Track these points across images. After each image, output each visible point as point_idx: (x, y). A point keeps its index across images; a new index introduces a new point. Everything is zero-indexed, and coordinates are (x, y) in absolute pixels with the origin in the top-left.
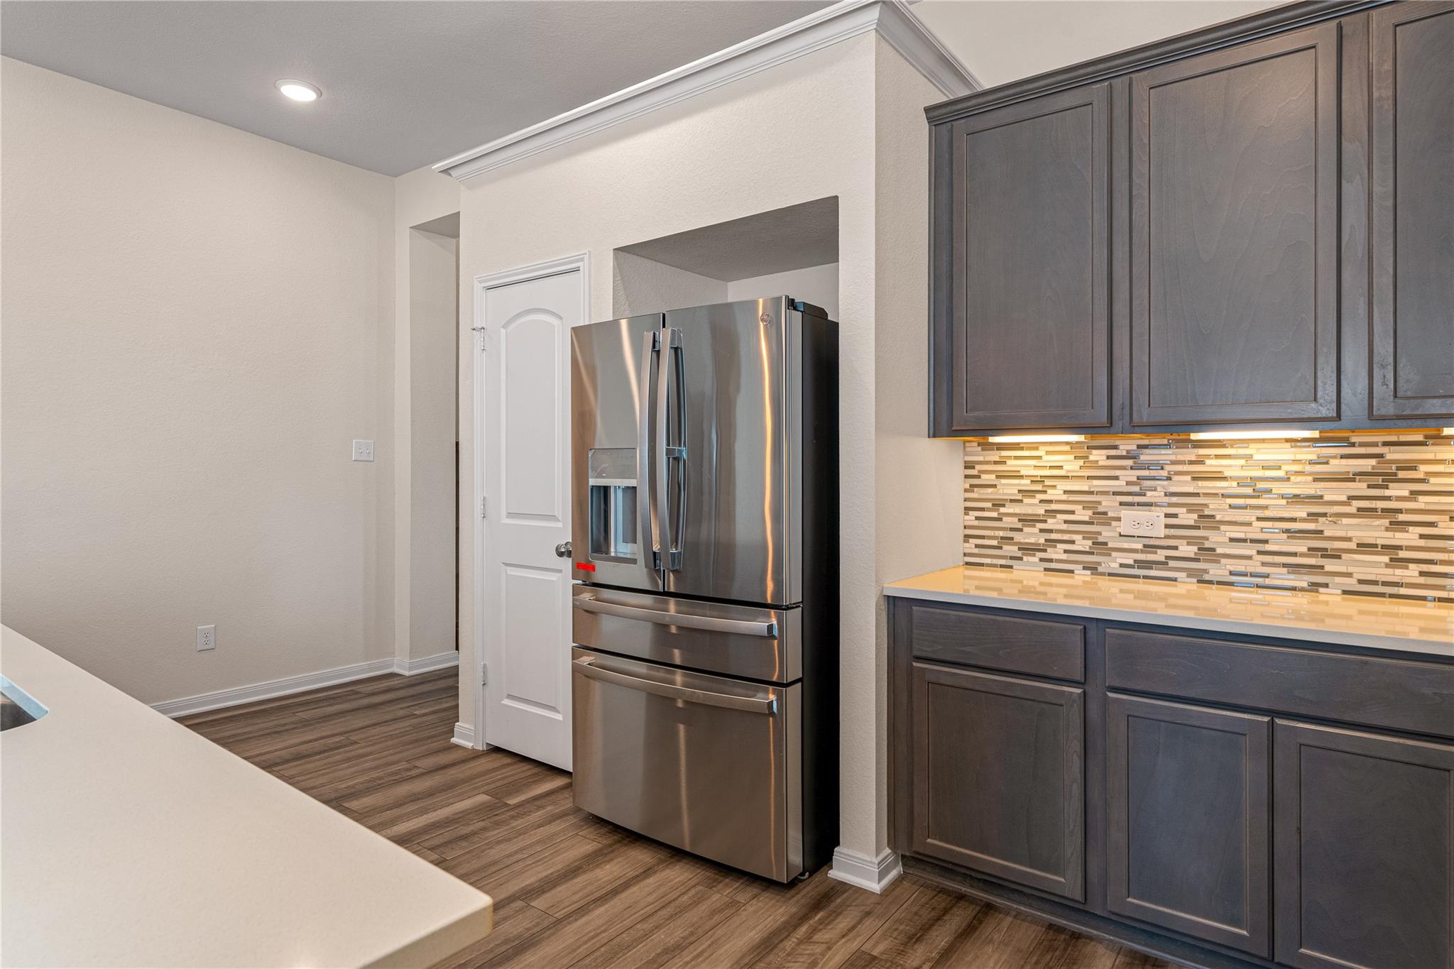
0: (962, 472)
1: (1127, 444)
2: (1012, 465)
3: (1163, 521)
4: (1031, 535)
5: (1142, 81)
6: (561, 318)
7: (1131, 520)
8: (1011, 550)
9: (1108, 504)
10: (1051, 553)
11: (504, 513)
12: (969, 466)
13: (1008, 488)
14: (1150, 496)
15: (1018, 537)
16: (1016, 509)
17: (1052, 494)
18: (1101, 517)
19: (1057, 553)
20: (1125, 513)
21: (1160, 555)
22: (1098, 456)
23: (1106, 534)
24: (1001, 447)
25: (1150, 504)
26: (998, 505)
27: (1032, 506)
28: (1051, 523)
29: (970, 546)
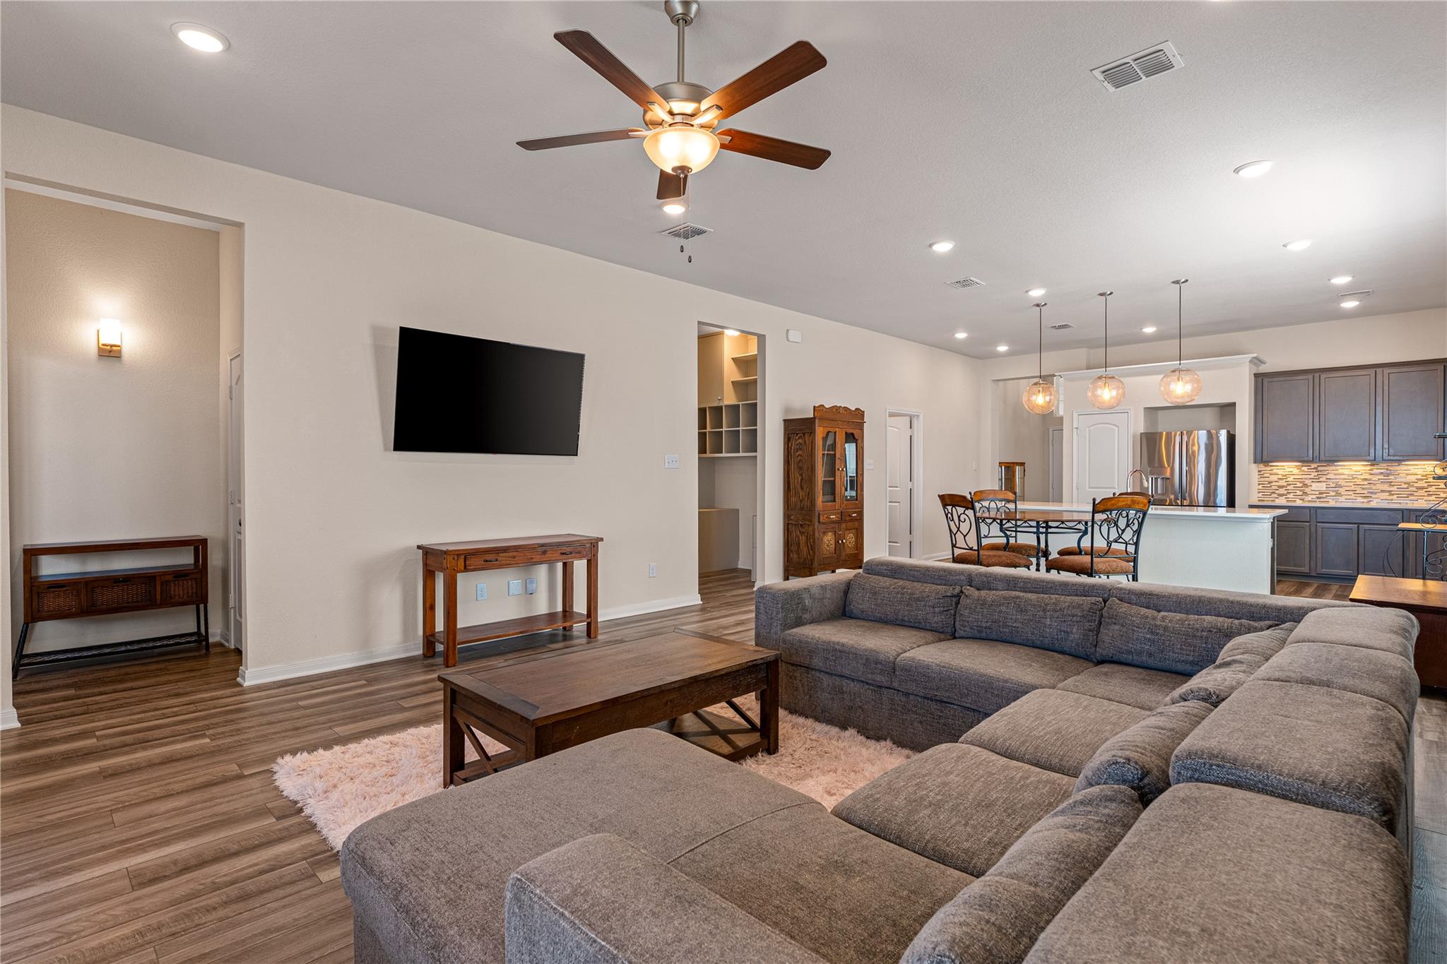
0: (1257, 473)
1: (1313, 466)
2: (1275, 471)
3: (1325, 486)
4: (1282, 491)
5: (1323, 376)
6: (1118, 426)
7: (1315, 486)
8: (1276, 496)
9: (1307, 482)
10: (1288, 496)
11: (1087, 487)
12: (1259, 471)
13: (1274, 478)
14: (1321, 479)
15: (1277, 492)
16: (1277, 484)
17: (1289, 479)
18: (1306, 485)
19: (1291, 496)
20: (1314, 484)
21: (1324, 495)
22: (1305, 469)
23: (1307, 490)
24: (1271, 466)
25: (1320, 482)
26: (1270, 483)
27: (1282, 483)
28: (1288, 488)
29: (1260, 495)
